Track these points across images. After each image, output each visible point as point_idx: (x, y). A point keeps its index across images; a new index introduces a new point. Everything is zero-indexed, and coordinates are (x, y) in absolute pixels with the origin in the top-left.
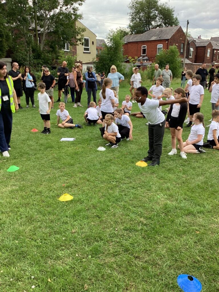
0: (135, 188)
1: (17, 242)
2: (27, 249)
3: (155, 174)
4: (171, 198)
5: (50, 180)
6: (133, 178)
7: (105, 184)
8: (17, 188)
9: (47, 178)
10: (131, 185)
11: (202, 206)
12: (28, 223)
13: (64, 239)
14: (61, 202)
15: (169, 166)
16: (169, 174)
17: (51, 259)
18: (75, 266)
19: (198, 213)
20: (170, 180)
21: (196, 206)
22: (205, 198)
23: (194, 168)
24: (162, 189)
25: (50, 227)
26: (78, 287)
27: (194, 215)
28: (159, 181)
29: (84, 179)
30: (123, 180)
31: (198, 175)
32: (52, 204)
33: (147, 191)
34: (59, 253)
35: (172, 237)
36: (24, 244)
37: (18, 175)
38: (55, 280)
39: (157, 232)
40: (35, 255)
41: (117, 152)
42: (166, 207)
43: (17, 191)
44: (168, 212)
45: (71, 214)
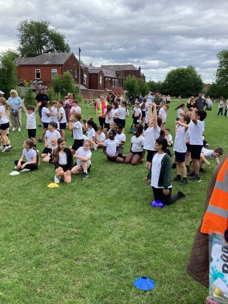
0: (60, 206)
4: (94, 209)
6: (57, 198)
7: (30, 206)
10: (55, 203)
11: (120, 211)
13: (3, 259)
16: (88, 190)
19: (118, 217)
20: (90, 195)
21: (115, 212)
23: (108, 183)
24: (85, 203)
27: (115, 219)
28: (81, 196)
29: (5, 205)
30: (46, 200)
31: (112, 188)
33: (72, 207)
34: (2, 272)
38: (6, 293)
42: (91, 217)
44: (94, 220)
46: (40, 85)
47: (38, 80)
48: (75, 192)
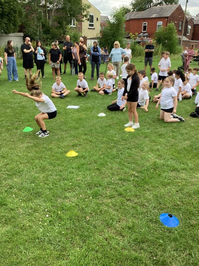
0: (130, 149)
1: (33, 185)
2: (41, 190)
3: (148, 138)
4: (160, 158)
5: (58, 140)
6: (129, 141)
7: (105, 145)
8: (32, 145)
9: (56, 138)
10: (126, 146)
11: (186, 164)
12: (41, 172)
13: (70, 184)
14: (68, 157)
15: (160, 132)
16: (160, 138)
17: (61, 198)
18: (79, 204)
19: (182, 170)
20: (160, 143)
21: (180, 164)
22: (189, 158)
23: (182, 134)
24: (153, 150)
25: (59, 175)
26: (81, 218)
27: (178, 171)
28: (151, 143)
29: (86, 140)
30: (120, 142)
31: (185, 140)
32: (60, 158)
33: (140, 152)
34: (67, 194)
35: (158, 187)
36: (39, 187)
37: (32, 135)
38: (63, 213)
39: (146, 182)
40: (48, 195)
41: (116, 119)
42: (155, 164)
43: (32, 147)
44: (156, 168)
45: (76, 166)
46: (145, 38)
47: (144, 33)
48: (147, 139)
